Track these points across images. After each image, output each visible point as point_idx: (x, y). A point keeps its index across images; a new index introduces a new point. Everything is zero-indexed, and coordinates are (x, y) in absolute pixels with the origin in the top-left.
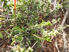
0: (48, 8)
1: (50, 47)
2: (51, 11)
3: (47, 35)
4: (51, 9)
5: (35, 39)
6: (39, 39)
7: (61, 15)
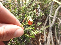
0: (35, 15)
1: (36, 42)
2: (37, 17)
3: (33, 33)
4: (36, 16)
5: (26, 37)
6: (28, 37)
7: (44, 19)
